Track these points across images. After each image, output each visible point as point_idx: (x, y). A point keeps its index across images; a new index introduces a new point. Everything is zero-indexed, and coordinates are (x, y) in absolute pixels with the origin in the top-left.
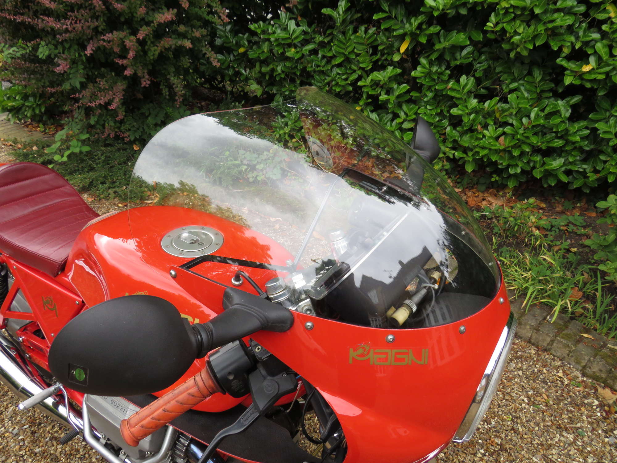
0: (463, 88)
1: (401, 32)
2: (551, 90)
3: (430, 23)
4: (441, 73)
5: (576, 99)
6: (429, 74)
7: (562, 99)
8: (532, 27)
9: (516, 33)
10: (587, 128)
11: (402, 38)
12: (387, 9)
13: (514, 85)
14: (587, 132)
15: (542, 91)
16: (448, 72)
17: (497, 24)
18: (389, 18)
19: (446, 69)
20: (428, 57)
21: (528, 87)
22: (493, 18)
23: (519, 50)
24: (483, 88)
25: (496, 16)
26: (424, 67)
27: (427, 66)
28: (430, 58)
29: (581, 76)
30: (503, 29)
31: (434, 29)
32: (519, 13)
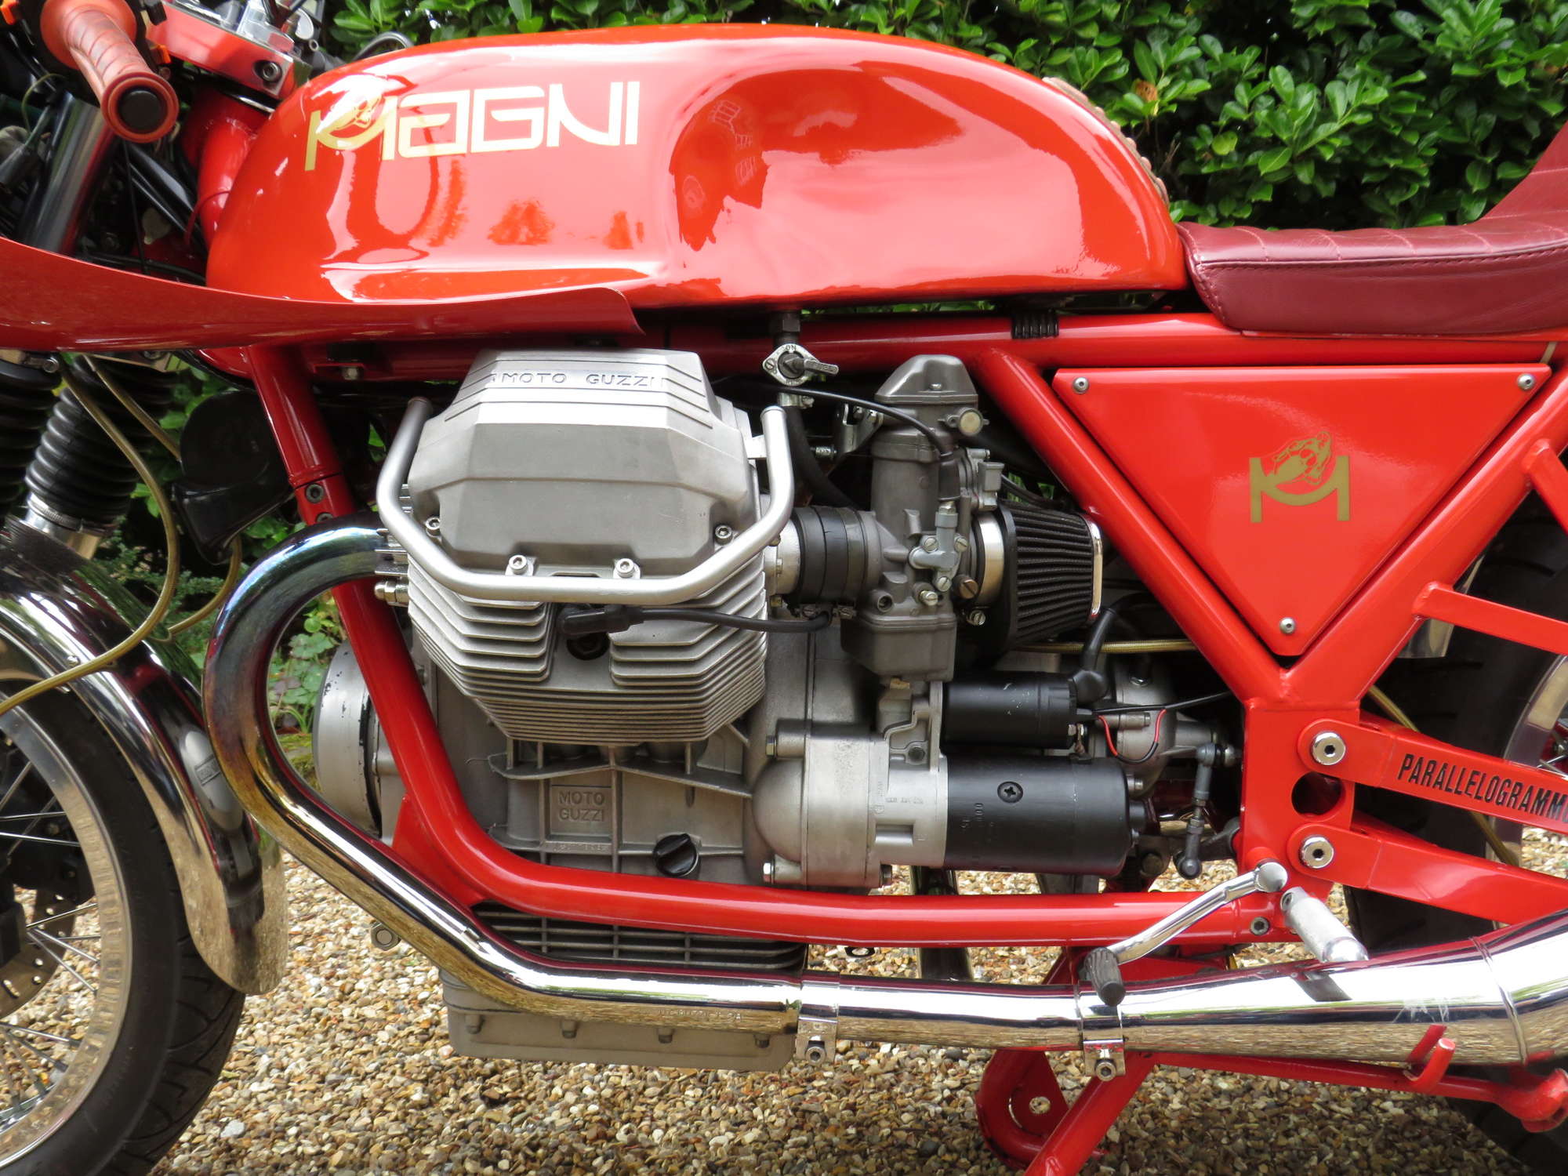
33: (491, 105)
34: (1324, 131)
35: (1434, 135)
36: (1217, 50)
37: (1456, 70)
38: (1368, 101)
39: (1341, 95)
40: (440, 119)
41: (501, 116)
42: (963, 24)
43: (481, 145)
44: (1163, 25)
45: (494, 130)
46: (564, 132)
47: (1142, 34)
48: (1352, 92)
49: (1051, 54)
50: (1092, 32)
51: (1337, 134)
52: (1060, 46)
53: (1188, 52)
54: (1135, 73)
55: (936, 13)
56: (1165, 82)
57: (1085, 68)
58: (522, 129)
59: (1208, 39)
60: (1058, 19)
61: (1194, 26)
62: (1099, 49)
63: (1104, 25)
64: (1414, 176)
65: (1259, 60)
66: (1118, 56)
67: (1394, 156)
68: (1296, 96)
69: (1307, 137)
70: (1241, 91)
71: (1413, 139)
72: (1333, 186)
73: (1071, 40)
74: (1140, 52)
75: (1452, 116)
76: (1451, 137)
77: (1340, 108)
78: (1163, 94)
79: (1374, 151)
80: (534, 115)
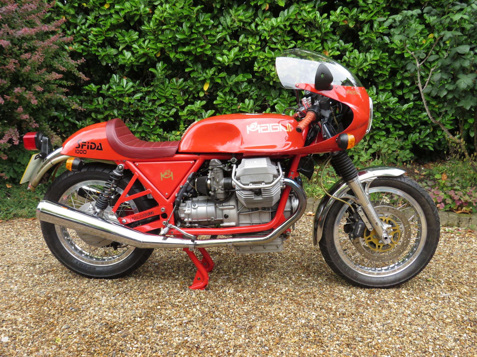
0: (248, 107)
1: (202, 78)
3: (220, 71)
4: (232, 100)
6: (225, 101)
9: (271, 71)
11: (203, 82)
12: (191, 66)
13: (275, 101)
15: (291, 102)
16: (236, 98)
17: (259, 68)
18: (194, 71)
19: (234, 97)
20: (222, 91)
21: (282, 101)
23: (274, 80)
24: (257, 106)
25: (258, 63)
26: (221, 98)
27: (223, 96)
28: (224, 92)
30: (264, 69)
31: (223, 75)
32: (270, 60)
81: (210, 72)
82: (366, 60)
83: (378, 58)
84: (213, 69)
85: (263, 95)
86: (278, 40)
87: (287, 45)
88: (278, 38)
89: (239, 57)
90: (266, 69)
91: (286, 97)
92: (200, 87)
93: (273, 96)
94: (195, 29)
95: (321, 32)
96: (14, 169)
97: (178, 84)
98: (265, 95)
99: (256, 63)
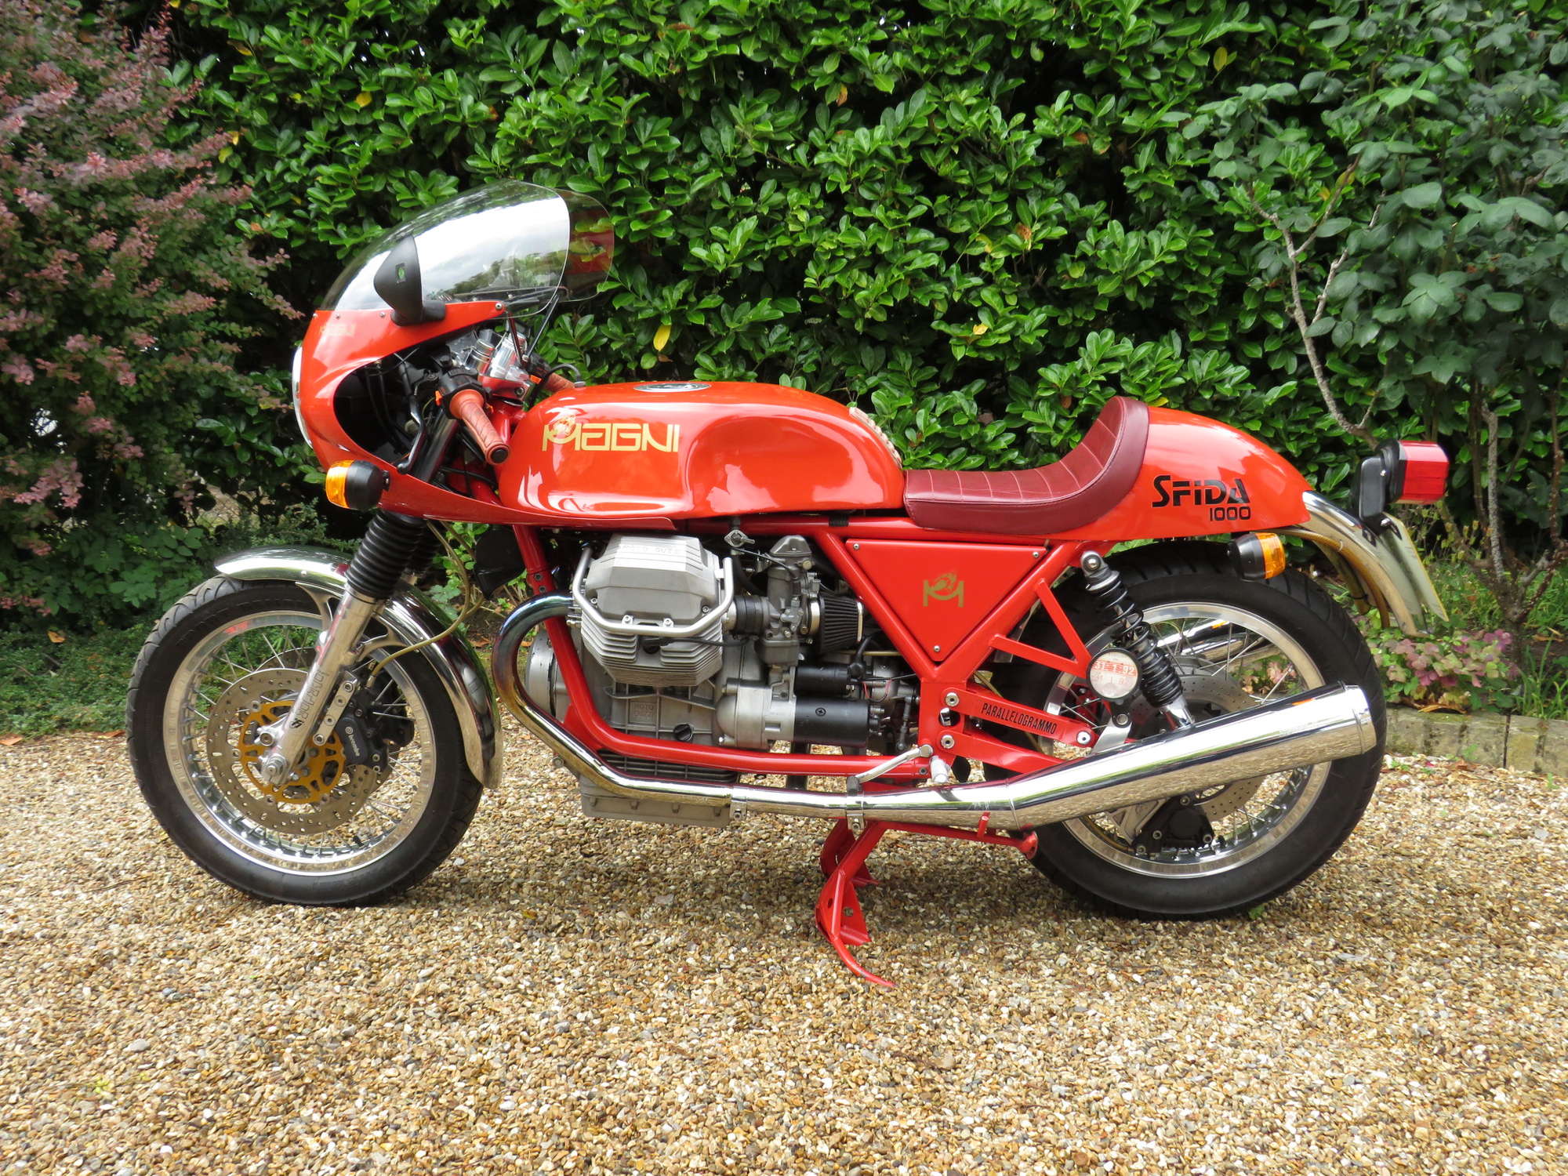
1: (649, 313)
2: (935, 379)
3: (702, 291)
4: (741, 378)
5: (977, 386)
7: (958, 389)
8: (880, 277)
9: (857, 288)
10: (1008, 430)
11: (653, 325)
12: (616, 275)
13: (872, 381)
14: (1011, 437)
15: (921, 384)
16: (753, 374)
17: (821, 278)
18: (622, 290)
19: (748, 369)
20: (708, 353)
21: (895, 379)
22: (811, 269)
23: (868, 315)
25: (817, 266)
26: (708, 371)
27: (713, 368)
28: (715, 352)
29: (975, 345)
30: (835, 286)
31: (711, 301)
32: (853, 257)
33: (620, 431)
34: (1144, 266)
35: (1223, 268)
36: (1076, 205)
37: (1237, 227)
38: (1173, 248)
39: (1158, 241)
40: (599, 435)
41: (624, 436)
42: (900, 183)
43: (615, 448)
44: (1037, 187)
45: (621, 442)
46: (649, 445)
47: (1023, 195)
48: (1165, 238)
49: (959, 204)
50: (987, 190)
51: (1152, 269)
52: (968, 198)
53: (1054, 207)
54: (1017, 219)
55: (880, 176)
56: (1037, 226)
57: (983, 214)
58: (632, 442)
59: (1069, 196)
60: (965, 181)
61: (1060, 186)
62: (994, 204)
63: (997, 187)
64: (1207, 297)
65: (1106, 211)
66: (1005, 208)
67: (1193, 283)
68: (1126, 241)
69: (1133, 268)
70: (1090, 234)
71: (1206, 272)
72: (1152, 301)
73: (973, 194)
74: (1020, 205)
75: (1236, 255)
76: (1235, 271)
77: (1156, 251)
78: (1035, 234)
79: (1180, 279)
80: (637, 436)
81: (675, 294)
82: (1146, 253)
83: (1182, 245)
84: (682, 286)
85: (835, 362)
86: (876, 193)
87: (905, 210)
88: (877, 187)
89: (760, 247)
90: (842, 282)
91: (907, 367)
92: (642, 338)
93: (868, 366)
94: (625, 165)
95: (1009, 169)
96: (72, 588)
97: (578, 332)
98: (843, 364)
99: (810, 264)
